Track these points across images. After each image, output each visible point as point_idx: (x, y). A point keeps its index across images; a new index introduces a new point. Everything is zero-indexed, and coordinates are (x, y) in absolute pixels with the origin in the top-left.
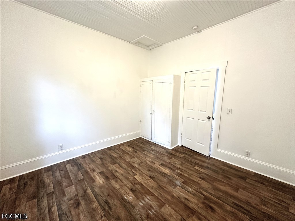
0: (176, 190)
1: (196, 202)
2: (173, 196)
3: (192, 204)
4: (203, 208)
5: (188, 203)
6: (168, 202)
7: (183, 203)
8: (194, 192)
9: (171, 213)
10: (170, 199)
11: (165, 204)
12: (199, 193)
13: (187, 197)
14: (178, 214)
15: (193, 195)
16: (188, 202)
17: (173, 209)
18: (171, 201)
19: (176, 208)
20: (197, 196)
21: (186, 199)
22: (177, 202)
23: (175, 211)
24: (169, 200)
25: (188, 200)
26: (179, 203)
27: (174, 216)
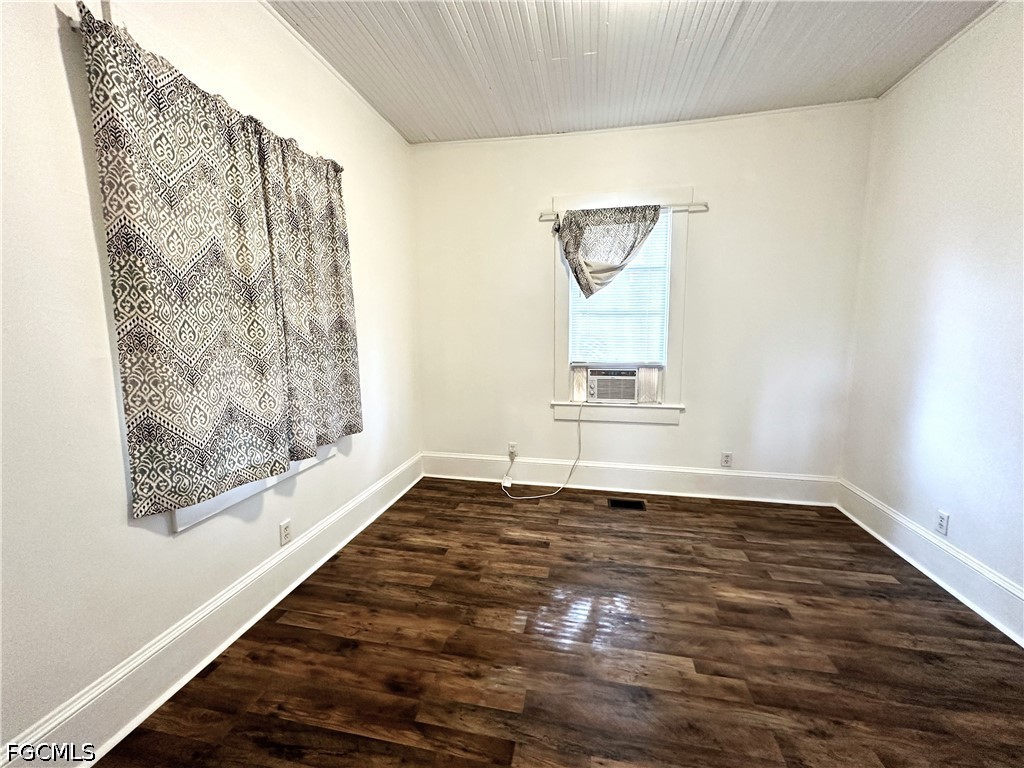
0: (519, 690)
1: (444, 684)
2: (517, 664)
3: (456, 668)
4: (423, 672)
5: (466, 666)
6: (520, 641)
7: (480, 658)
8: (455, 724)
9: (502, 621)
10: (521, 651)
11: (525, 633)
12: (437, 724)
13: (476, 684)
14: (485, 626)
15: (456, 704)
16: (466, 670)
17: (500, 632)
18: (514, 647)
19: (494, 636)
20: (443, 707)
21: (477, 676)
22: (497, 652)
23: (493, 630)
24: (523, 647)
25: (470, 675)
26: (491, 651)
27: (491, 619)
